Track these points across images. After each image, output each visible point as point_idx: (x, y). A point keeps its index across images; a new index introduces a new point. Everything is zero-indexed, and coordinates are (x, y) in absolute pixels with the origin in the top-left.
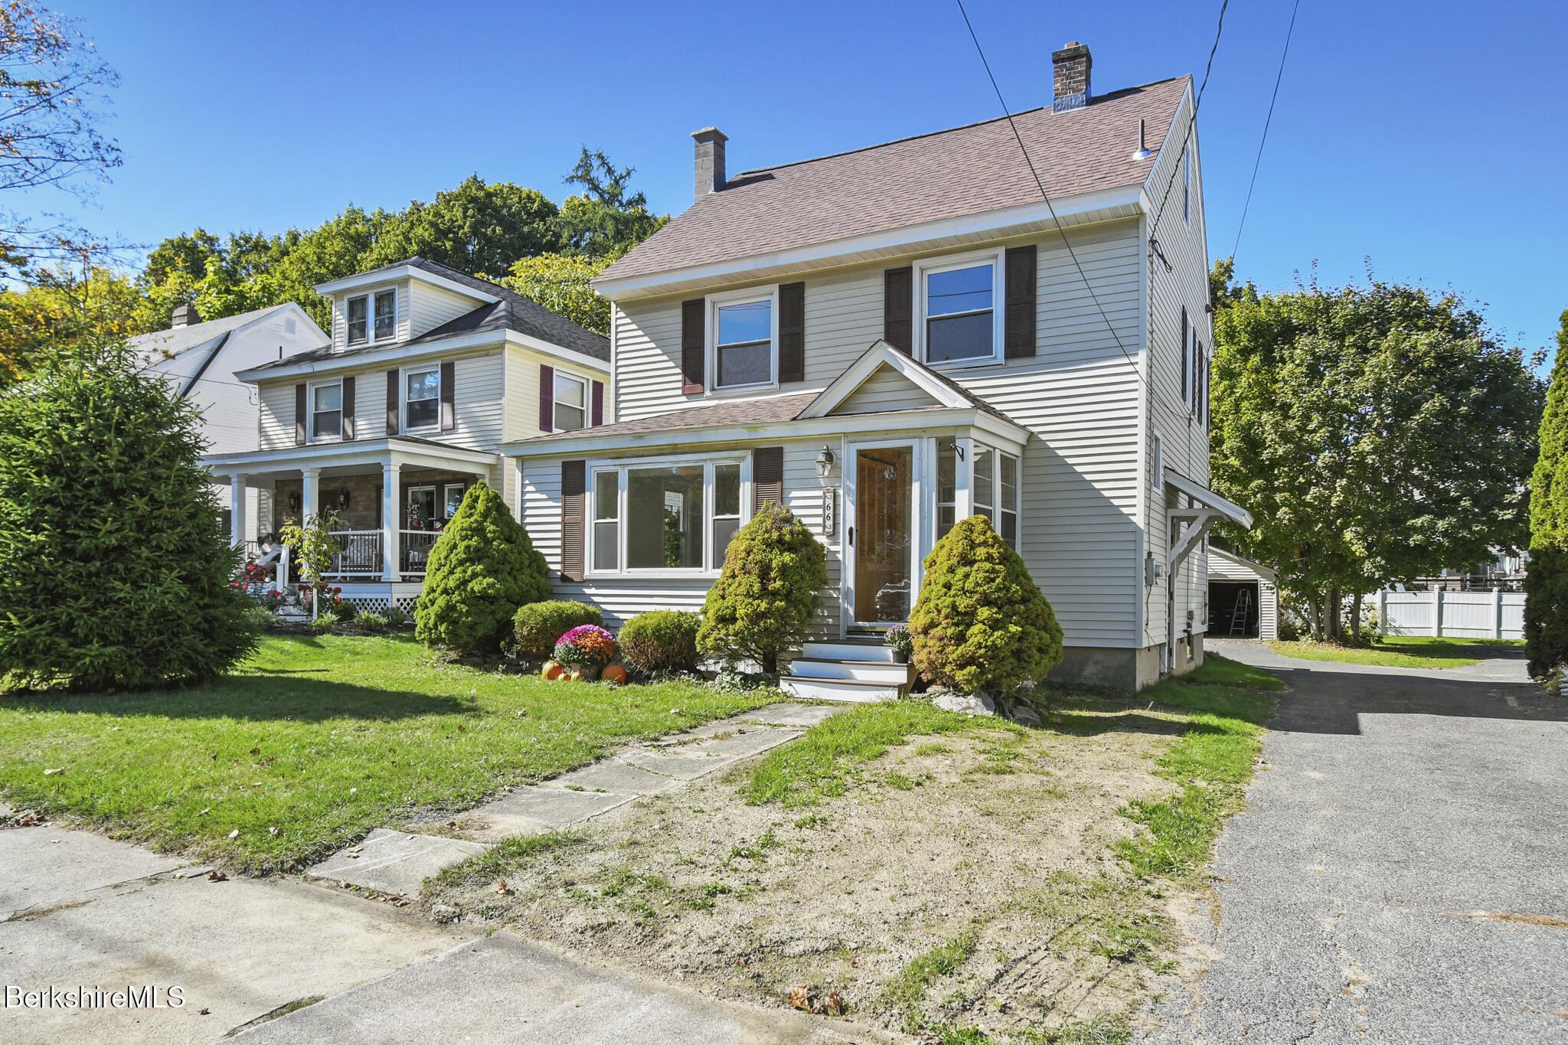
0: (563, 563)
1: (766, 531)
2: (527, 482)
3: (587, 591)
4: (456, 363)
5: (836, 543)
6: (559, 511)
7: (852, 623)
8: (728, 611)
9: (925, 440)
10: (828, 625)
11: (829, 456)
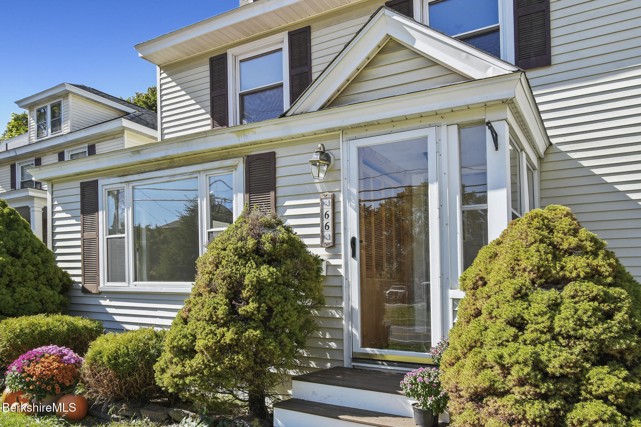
0: (83, 275)
1: (241, 239)
2: (56, 203)
3: (103, 302)
4: (96, 145)
5: (338, 256)
6: (79, 228)
7: (358, 348)
8: (185, 341)
9: (444, 128)
10: (330, 349)
11: (325, 156)
